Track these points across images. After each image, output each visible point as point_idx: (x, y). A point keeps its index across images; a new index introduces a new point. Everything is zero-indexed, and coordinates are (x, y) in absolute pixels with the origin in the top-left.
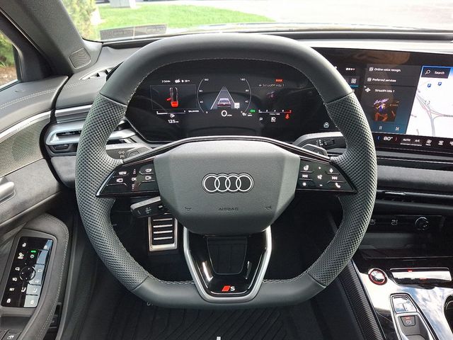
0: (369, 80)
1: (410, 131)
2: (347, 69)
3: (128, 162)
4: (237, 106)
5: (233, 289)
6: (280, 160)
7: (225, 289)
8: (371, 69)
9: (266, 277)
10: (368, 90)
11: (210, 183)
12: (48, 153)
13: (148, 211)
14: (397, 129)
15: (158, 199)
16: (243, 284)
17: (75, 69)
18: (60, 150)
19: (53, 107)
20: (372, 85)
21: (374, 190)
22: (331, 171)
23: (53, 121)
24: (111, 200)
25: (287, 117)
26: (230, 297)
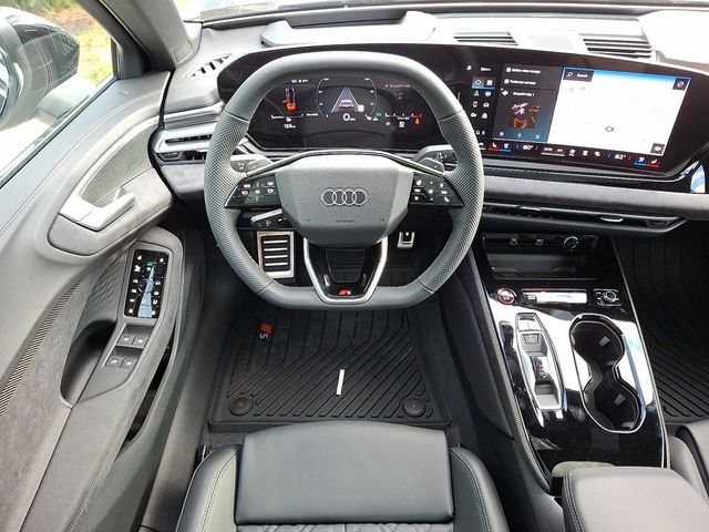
0: (507, 81)
1: (552, 140)
2: (482, 69)
3: (251, 176)
4: (361, 108)
5: (349, 293)
6: (394, 176)
7: (342, 292)
8: (509, 70)
9: (379, 284)
10: (505, 93)
11: (328, 197)
12: (156, 161)
13: (268, 223)
14: (538, 137)
15: (279, 212)
16: (359, 290)
17: (177, 63)
18: (170, 158)
19: (162, 112)
20: (511, 88)
21: (481, 203)
22: (442, 185)
23: (161, 125)
24: (237, 211)
25: (417, 122)
26: (346, 301)
